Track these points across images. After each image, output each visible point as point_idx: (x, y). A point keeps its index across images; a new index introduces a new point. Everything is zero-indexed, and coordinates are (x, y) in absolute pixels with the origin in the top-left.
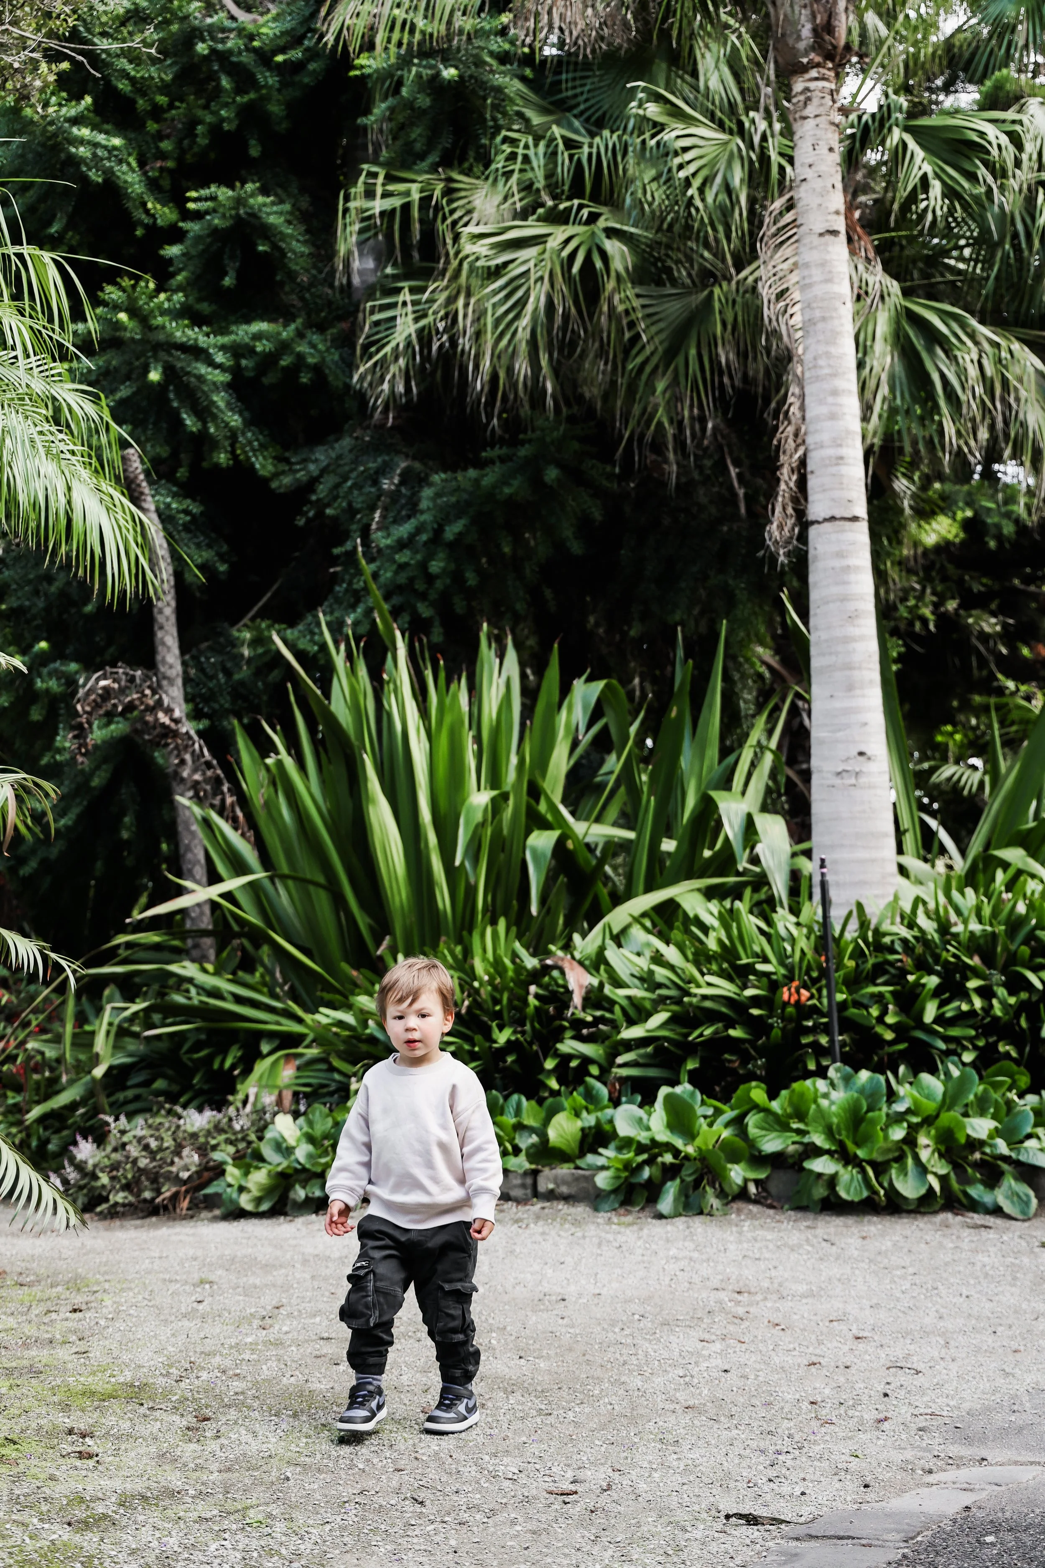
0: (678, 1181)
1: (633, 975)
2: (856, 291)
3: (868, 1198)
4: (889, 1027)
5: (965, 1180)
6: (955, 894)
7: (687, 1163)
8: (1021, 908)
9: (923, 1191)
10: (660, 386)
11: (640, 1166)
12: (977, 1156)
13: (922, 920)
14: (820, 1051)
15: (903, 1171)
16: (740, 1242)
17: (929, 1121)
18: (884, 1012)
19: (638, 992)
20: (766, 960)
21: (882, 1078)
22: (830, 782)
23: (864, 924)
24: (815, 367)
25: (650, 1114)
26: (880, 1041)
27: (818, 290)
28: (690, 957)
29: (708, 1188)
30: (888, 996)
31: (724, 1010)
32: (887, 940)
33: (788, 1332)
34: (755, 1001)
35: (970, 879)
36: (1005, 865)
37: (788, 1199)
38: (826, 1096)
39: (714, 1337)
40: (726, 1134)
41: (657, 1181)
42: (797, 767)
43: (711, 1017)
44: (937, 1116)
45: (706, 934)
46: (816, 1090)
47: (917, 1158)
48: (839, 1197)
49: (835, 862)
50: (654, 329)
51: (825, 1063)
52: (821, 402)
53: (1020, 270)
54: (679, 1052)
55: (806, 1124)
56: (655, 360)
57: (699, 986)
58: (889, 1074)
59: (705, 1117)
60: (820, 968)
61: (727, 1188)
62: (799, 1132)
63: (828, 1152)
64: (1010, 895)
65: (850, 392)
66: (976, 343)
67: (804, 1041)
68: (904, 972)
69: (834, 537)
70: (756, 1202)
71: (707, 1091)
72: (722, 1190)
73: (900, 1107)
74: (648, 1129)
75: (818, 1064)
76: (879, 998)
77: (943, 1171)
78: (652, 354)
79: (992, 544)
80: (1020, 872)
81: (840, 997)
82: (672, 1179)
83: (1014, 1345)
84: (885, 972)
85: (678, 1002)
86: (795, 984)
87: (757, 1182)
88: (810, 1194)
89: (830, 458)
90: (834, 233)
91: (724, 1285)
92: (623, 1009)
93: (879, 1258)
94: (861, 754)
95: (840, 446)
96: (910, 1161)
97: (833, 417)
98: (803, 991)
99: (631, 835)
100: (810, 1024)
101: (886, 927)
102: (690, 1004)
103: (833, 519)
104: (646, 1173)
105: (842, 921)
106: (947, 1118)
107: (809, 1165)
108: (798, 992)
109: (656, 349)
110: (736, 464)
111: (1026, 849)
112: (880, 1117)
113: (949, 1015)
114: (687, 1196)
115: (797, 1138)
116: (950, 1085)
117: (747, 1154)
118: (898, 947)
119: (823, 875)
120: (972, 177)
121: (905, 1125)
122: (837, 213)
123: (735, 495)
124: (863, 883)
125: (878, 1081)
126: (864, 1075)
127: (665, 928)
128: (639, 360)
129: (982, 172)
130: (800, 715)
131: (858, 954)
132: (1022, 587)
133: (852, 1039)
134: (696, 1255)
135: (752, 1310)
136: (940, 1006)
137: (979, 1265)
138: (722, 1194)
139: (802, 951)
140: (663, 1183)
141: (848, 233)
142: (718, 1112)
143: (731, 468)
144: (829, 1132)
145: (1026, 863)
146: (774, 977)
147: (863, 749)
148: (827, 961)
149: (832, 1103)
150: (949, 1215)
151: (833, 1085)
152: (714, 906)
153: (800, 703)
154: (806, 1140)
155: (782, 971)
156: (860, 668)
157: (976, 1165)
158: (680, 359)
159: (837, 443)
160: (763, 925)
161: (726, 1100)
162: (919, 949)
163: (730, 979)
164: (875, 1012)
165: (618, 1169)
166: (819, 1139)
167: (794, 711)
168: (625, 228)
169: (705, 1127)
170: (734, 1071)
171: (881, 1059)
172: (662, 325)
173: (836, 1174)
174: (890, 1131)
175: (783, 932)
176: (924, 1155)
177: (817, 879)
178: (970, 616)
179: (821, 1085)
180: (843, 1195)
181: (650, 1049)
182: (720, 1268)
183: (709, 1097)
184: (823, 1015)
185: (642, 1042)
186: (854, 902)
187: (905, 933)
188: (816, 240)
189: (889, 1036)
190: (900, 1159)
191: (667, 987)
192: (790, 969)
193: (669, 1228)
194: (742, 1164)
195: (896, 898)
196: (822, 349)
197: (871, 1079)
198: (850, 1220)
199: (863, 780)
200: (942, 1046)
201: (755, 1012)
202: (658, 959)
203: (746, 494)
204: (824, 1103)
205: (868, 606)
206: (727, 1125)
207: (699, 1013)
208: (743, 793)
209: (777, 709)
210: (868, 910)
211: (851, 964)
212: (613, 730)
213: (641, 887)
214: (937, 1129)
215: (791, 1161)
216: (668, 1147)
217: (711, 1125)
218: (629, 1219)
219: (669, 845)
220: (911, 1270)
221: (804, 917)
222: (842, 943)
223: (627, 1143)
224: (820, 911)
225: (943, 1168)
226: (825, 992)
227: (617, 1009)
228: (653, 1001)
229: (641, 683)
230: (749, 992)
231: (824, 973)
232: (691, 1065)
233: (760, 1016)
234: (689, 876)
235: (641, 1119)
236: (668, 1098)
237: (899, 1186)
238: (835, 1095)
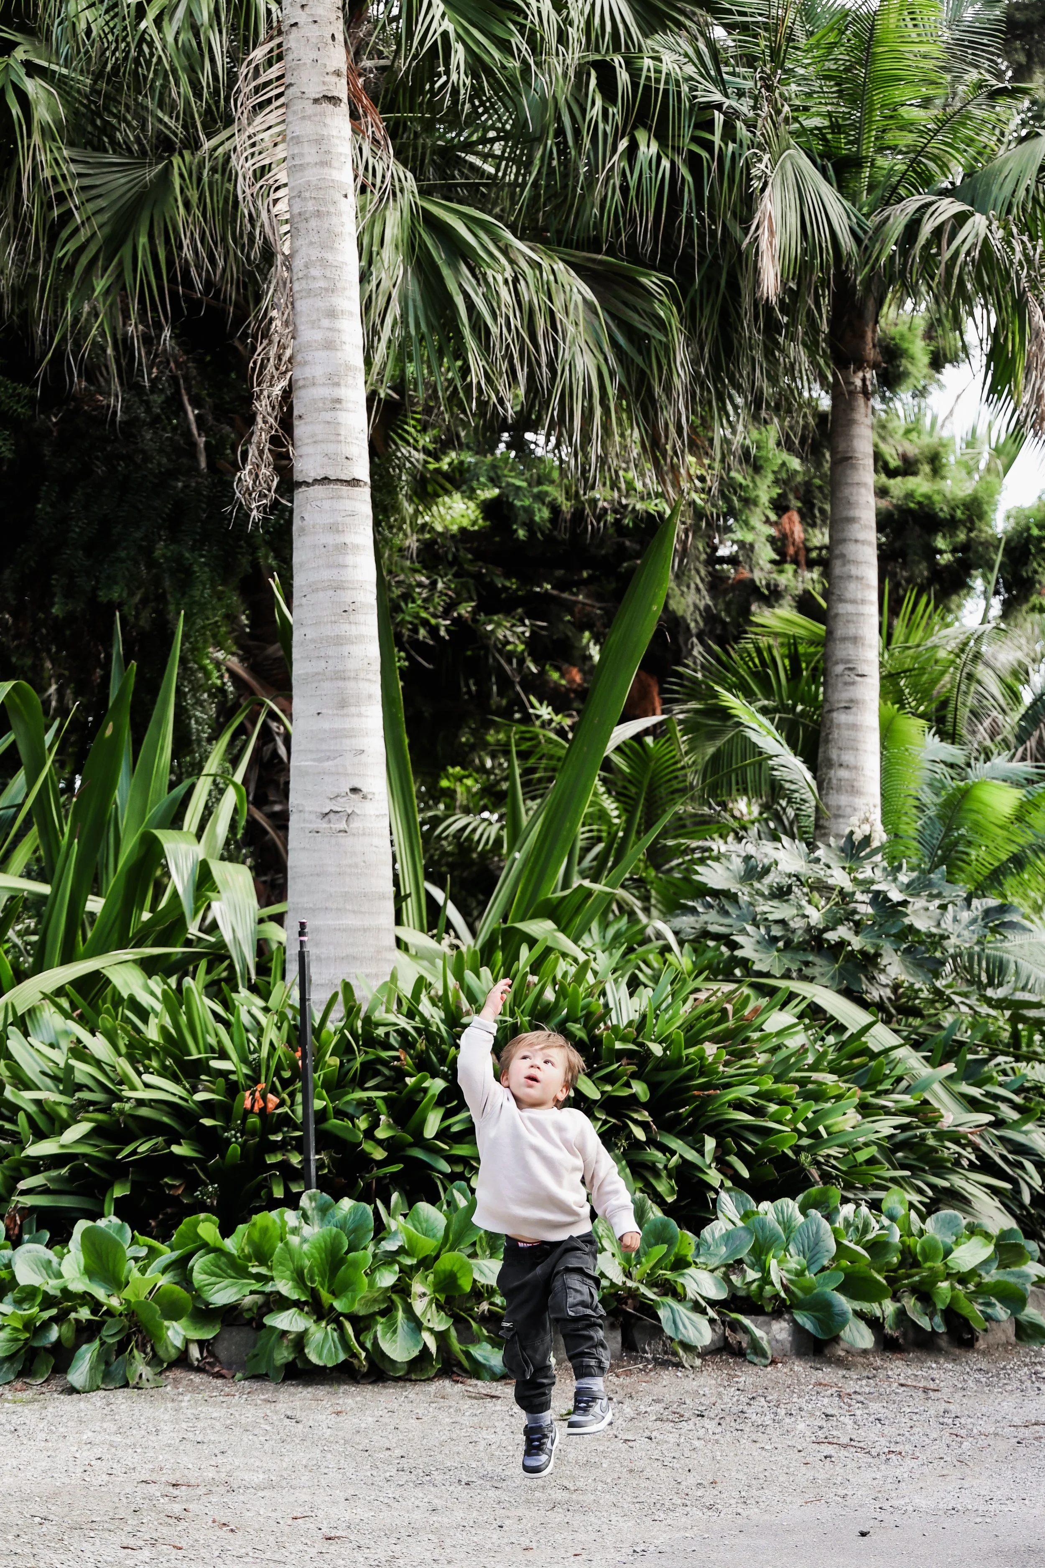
0: (97, 1343)
1: (44, 1073)
2: (359, 181)
3: (345, 1362)
4: (380, 1143)
5: (468, 1337)
6: (469, 975)
7: (110, 1320)
8: (550, 995)
9: (415, 1353)
10: (100, 285)
11: (46, 1325)
12: (485, 1306)
13: (426, 1007)
14: (289, 1173)
15: (392, 1328)
16: (177, 1421)
17: (427, 1263)
18: (375, 1124)
19: (50, 1096)
20: (223, 1055)
21: (369, 1209)
22: (314, 826)
23: (352, 1011)
24: (306, 277)
25: (61, 1257)
26: (367, 1161)
27: (311, 175)
28: (123, 1050)
29: (135, 1352)
30: (379, 1102)
31: (166, 1119)
32: (381, 1031)
33: (239, 1533)
34: (208, 1107)
35: (486, 956)
36: (532, 942)
37: (242, 1366)
38: (295, 1231)
39: (142, 1543)
40: (164, 1281)
41: (68, 1344)
42: (267, 809)
43: (149, 1128)
44: (437, 1257)
45: (145, 1021)
46: (284, 1223)
47: (409, 1310)
48: (309, 1362)
49: (317, 930)
50: (90, 207)
51: (295, 1189)
52: (314, 324)
53: (565, 176)
54: (103, 1175)
55: (270, 1268)
56: (92, 249)
57: (133, 1088)
58: (379, 1202)
59: (136, 1259)
60: (293, 1067)
61: (161, 1353)
62: (259, 1278)
63: (297, 1304)
64: (535, 979)
65: (351, 314)
66: (512, 262)
67: (271, 1159)
68: (401, 1074)
69: (327, 504)
70: (199, 1370)
71: (140, 1225)
72: (155, 1355)
73: (391, 1245)
74: (59, 1275)
75: (287, 1190)
76: (368, 1106)
77: (440, 1327)
78: (88, 241)
79: (521, 533)
80: (548, 950)
81: (318, 1104)
82: (89, 1340)
83: (525, 1542)
84: (378, 1073)
85: (105, 1109)
86: (262, 1086)
87: (201, 1343)
88: (270, 1359)
89: (324, 399)
90: (333, 100)
91: (154, 1477)
92: (29, 1116)
93: (357, 1438)
94: (354, 790)
95: (338, 384)
96: (400, 1315)
97: (329, 345)
98: (270, 1096)
99: (45, 889)
100: (279, 1137)
101: (379, 1015)
102: (121, 1112)
103: (325, 480)
104: (54, 1333)
105: (323, 1008)
106: (448, 1261)
107: (268, 1321)
108: (264, 1098)
109: (94, 234)
110: (196, 402)
111: (557, 922)
112: (366, 1256)
113: (455, 1129)
114: (108, 1364)
115: (257, 1286)
116: (455, 1217)
117: (190, 1307)
118: (394, 1040)
119: (302, 943)
120: (505, 46)
121: (396, 1267)
122: (338, 73)
123: (194, 445)
124: (351, 959)
125: (364, 1210)
126: (346, 1204)
127: (89, 1012)
128: (71, 246)
129: (517, 40)
130: (274, 740)
131: (344, 1049)
132: (555, 592)
133: (331, 1158)
134: (118, 1439)
135: (191, 1507)
136: (444, 1119)
137: (482, 1444)
138: (155, 1360)
139: (271, 1044)
140: (77, 1347)
141: (350, 102)
142: (153, 1253)
143: (189, 409)
144: (299, 1278)
145: (555, 939)
146: (233, 1077)
147: (358, 786)
148: (304, 1057)
149: (305, 1241)
150: (447, 1383)
151: (305, 1217)
152: (156, 984)
153: (274, 725)
154: (268, 1288)
155: (246, 1070)
156: (356, 679)
157: (483, 1319)
158: (126, 251)
159: (334, 380)
160: (220, 1010)
161: (164, 1237)
162: (421, 1045)
163: (176, 1080)
164: (363, 1124)
165: (15, 1329)
166: (285, 1287)
167: (266, 735)
168: (54, 67)
169: (136, 1274)
170: (177, 1200)
171: (368, 1185)
172: (102, 203)
173: (306, 1331)
174: (377, 1275)
175: (246, 1019)
176: (419, 1306)
177: (293, 952)
178: (490, 622)
179: (291, 1217)
180: (314, 1358)
181: (64, 1171)
182: (151, 1453)
183: (141, 1234)
184: (296, 1128)
185: (56, 1161)
186: (339, 981)
187: (403, 1023)
188: (311, 109)
189: (379, 1154)
190: (388, 1312)
191: (91, 1090)
192: (256, 1067)
193: (82, 1405)
194: (184, 1321)
195: (394, 977)
196: (314, 254)
197: (354, 1210)
198: (320, 1391)
199: (355, 824)
200: (446, 1167)
201: (208, 1122)
202: (79, 1051)
203: (207, 444)
204: (294, 1240)
205: (368, 596)
206: (164, 1271)
207: (132, 1124)
208: (199, 836)
209: (242, 730)
210: (357, 994)
211: (335, 1061)
212: (22, 749)
213: (57, 958)
214: (436, 1274)
215: (247, 1316)
216: (86, 1298)
217: (143, 1270)
218: (28, 1394)
219: (95, 905)
220: (398, 1452)
221: (274, 1001)
222: (324, 1034)
223: (30, 1294)
224: (296, 993)
225: (440, 1322)
226: (299, 1097)
227: (21, 1117)
228: (70, 1107)
229: (60, 692)
230: (200, 1096)
231: (299, 1074)
232: (119, 1192)
233: (214, 1127)
234: (122, 945)
235: (50, 1262)
236: (86, 1234)
237: (386, 1347)
238: (307, 1230)
